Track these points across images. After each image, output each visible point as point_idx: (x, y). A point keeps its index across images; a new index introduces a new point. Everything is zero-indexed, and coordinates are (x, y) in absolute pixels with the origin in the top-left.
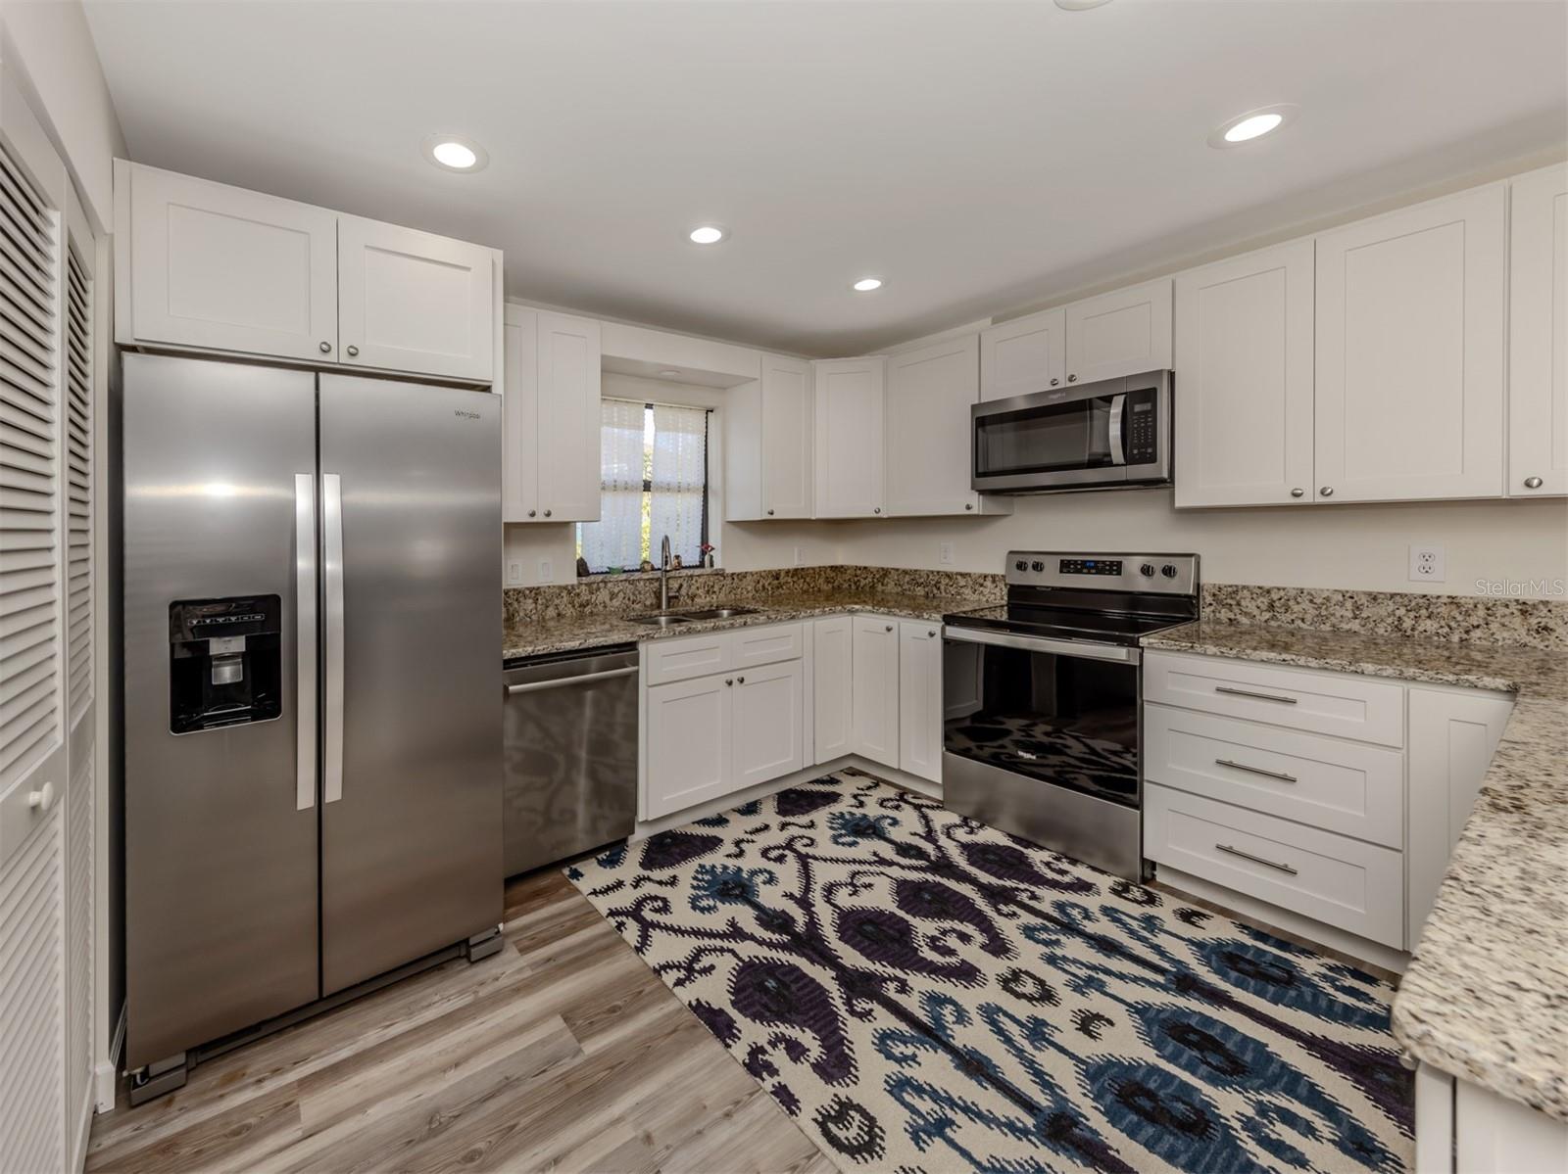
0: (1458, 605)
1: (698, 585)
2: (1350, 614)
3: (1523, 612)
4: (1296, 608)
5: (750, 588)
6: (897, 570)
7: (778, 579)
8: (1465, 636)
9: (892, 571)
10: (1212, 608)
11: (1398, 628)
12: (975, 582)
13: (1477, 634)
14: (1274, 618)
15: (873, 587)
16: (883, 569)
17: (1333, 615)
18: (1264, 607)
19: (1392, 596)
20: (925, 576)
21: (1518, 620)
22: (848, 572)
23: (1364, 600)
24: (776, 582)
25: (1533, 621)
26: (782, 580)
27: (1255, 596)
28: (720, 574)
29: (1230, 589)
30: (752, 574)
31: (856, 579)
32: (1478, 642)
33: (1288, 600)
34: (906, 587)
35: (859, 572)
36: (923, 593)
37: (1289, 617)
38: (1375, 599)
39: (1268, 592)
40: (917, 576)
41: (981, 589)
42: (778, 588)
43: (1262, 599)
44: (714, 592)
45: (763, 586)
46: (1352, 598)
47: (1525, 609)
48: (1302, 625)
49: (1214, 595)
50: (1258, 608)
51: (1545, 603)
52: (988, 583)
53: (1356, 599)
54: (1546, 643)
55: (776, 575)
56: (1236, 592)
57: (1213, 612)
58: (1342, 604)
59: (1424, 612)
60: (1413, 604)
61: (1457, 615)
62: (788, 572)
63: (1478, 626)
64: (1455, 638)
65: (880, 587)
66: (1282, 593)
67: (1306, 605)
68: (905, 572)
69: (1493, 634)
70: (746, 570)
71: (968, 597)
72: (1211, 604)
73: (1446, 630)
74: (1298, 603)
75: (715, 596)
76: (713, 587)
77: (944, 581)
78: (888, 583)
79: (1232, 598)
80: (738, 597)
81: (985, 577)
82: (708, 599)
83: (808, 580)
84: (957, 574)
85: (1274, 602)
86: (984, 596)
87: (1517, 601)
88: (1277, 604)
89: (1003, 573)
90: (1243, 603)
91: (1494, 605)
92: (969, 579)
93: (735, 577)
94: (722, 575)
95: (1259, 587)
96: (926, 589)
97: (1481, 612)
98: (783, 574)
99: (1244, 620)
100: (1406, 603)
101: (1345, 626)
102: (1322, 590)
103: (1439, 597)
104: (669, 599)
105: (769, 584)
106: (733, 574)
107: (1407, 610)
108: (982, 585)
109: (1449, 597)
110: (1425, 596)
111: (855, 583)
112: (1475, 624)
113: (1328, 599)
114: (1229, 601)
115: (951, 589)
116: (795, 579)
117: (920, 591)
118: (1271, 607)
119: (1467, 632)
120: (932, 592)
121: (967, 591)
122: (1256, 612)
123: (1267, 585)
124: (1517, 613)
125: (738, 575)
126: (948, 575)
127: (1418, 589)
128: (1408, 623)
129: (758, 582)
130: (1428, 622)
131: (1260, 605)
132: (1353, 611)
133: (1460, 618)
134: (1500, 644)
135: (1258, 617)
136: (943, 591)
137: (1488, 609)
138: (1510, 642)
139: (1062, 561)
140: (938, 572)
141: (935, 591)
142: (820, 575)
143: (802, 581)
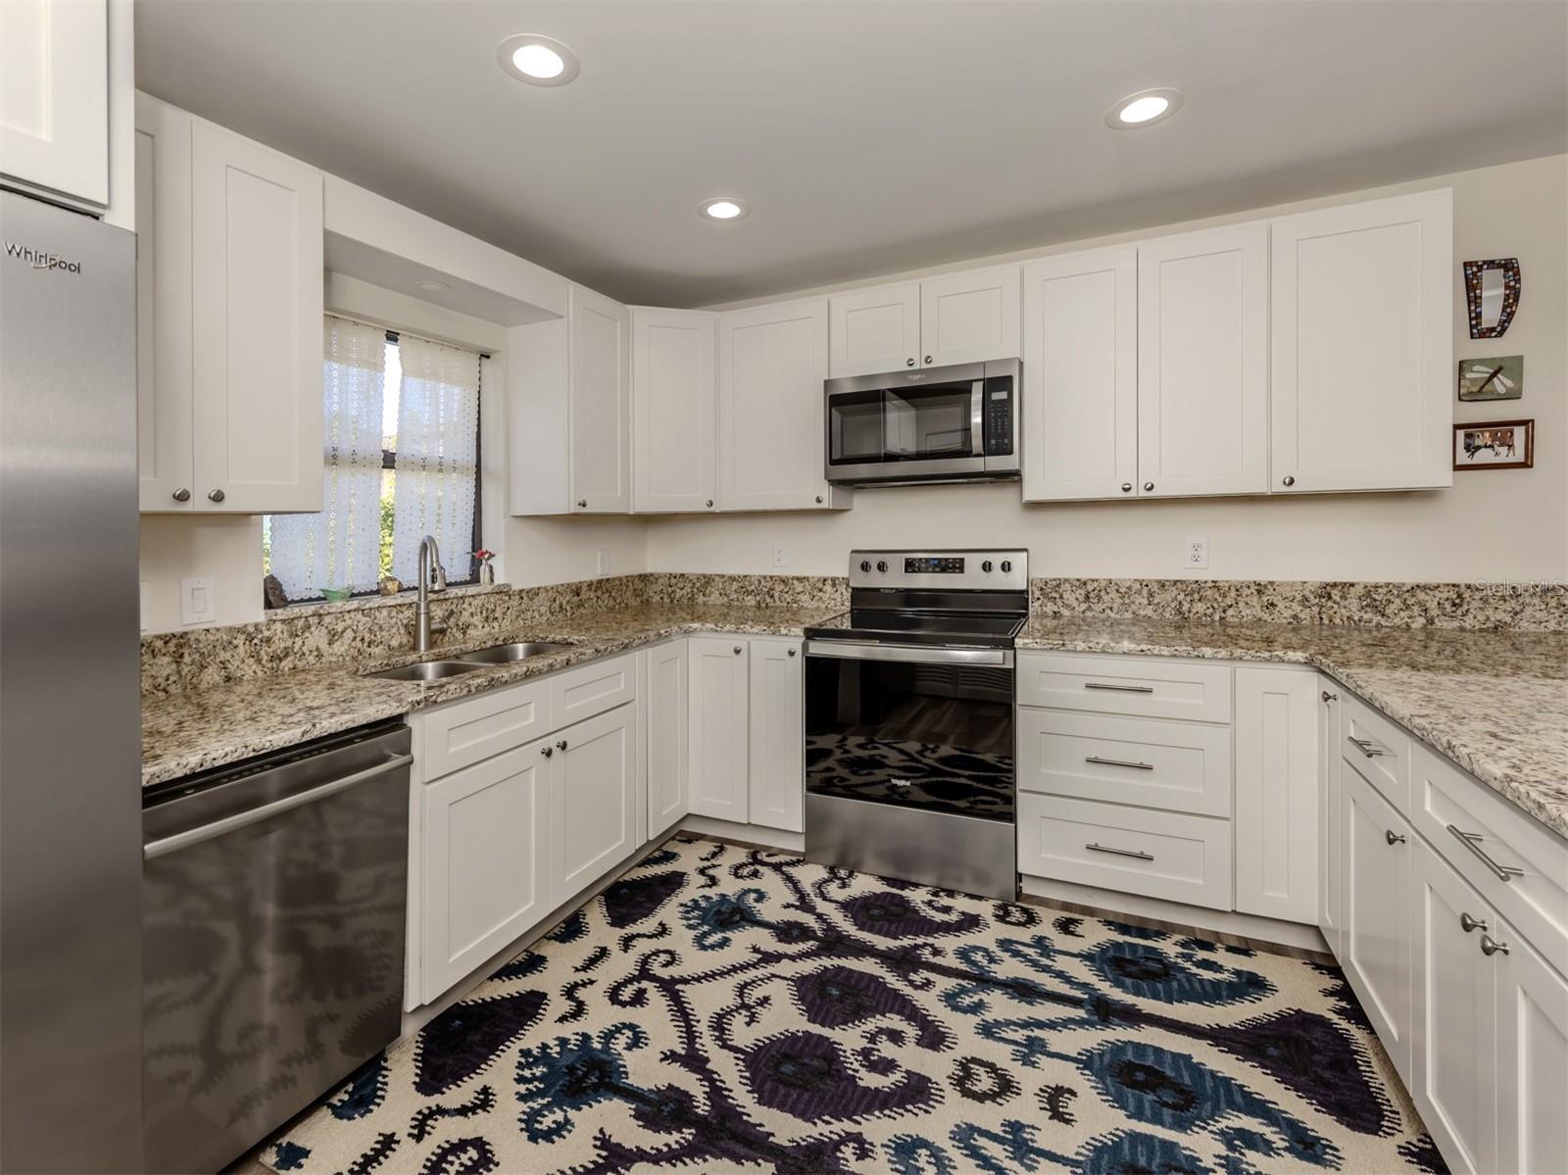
0: (1219, 588)
1: (473, 610)
2: (1145, 602)
3: (1259, 591)
4: (1106, 598)
5: (543, 609)
6: (723, 576)
7: (578, 595)
8: (1223, 615)
9: (717, 579)
10: (1040, 602)
11: (1179, 612)
12: (814, 587)
13: (1230, 612)
14: (1089, 608)
15: (692, 598)
16: (705, 576)
17: (1133, 602)
18: (1081, 599)
19: (1176, 582)
20: (757, 582)
21: (1255, 598)
22: (660, 581)
23: (1155, 588)
24: (576, 599)
25: (1265, 599)
26: (583, 596)
27: (1074, 588)
28: (503, 592)
29: (1054, 583)
30: (545, 590)
31: (670, 590)
32: (1231, 620)
33: (1100, 591)
34: (734, 596)
35: (673, 581)
36: (753, 603)
37: (1101, 606)
38: (1163, 586)
39: (1085, 584)
40: (746, 583)
41: (820, 594)
42: (579, 607)
43: (1080, 591)
44: (497, 619)
45: (561, 606)
46: (1147, 586)
47: (1260, 589)
48: (1112, 615)
49: (1042, 589)
50: (1077, 599)
51: (1272, 583)
52: (828, 588)
53: (1150, 587)
54: (1272, 617)
55: (576, 591)
56: (1058, 585)
57: (1041, 606)
58: (1139, 592)
59: (1196, 596)
60: (1189, 589)
61: (1218, 597)
62: (590, 585)
63: (1231, 606)
64: (1217, 618)
65: (701, 599)
66: (1095, 584)
67: (1114, 594)
68: (732, 579)
69: (1240, 612)
70: (537, 586)
71: (805, 605)
72: (1039, 599)
73: (1211, 610)
74: (1108, 593)
75: (496, 624)
76: (493, 610)
77: (779, 587)
78: (711, 593)
79: (1056, 591)
80: (528, 622)
81: (825, 580)
82: (487, 629)
83: (613, 594)
84: (793, 578)
85: (1089, 593)
86: (824, 602)
87: (1255, 582)
88: (1092, 595)
89: (846, 575)
90: (1065, 596)
91: (1241, 587)
92: (807, 584)
93: (524, 595)
94: (506, 593)
95: (1078, 580)
96: (758, 598)
97: (1233, 593)
98: (584, 588)
99: (1066, 612)
100: (1185, 588)
101: (1143, 613)
102: (1125, 580)
103: (1206, 582)
104: (431, 633)
105: (568, 602)
106: (521, 591)
107: (1186, 595)
108: (821, 590)
109: (1213, 582)
110: (1197, 582)
111: (670, 596)
112: (1229, 604)
113: (1129, 588)
114: (1054, 595)
115: (786, 596)
116: (599, 593)
117: (751, 601)
118: (1087, 597)
119: (1224, 611)
120: (765, 600)
121: (804, 598)
122: (1075, 604)
123: (1084, 577)
124: (1255, 593)
125: (528, 592)
126: (784, 581)
127: (1191, 576)
128: (1185, 608)
129: (555, 601)
130: (1200, 604)
131: (1078, 596)
132: (1148, 598)
133: (1220, 600)
134: (1245, 619)
135: (1077, 609)
136: (777, 600)
137: (1237, 590)
138: (1250, 617)
139: (907, 560)
140: (771, 577)
141: (768, 600)
142: (627, 586)
143: (607, 595)
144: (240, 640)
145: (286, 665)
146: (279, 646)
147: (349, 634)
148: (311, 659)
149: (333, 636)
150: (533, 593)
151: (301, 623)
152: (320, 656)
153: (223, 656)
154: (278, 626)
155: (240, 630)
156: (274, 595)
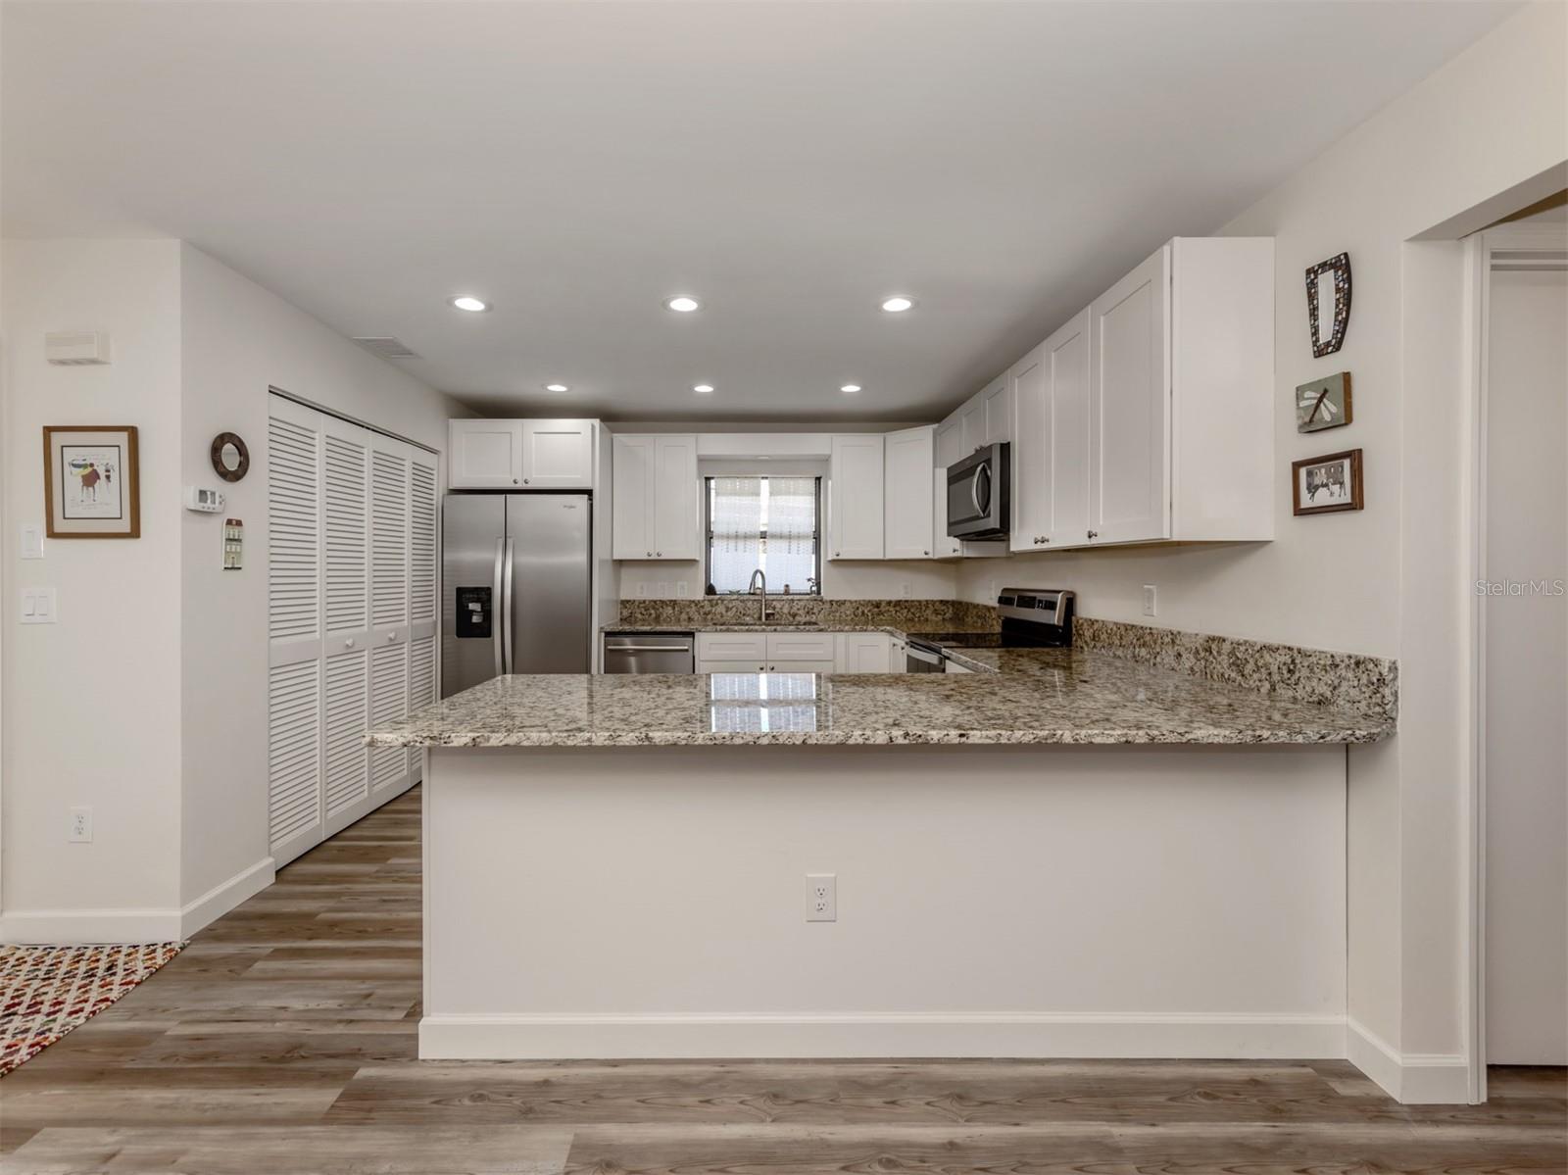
1: (801, 607)
5: (848, 612)
7: (878, 607)
9: (970, 605)
24: (876, 610)
26: (883, 609)
30: (851, 602)
34: (974, 619)
40: (979, 610)
42: (879, 615)
44: (813, 613)
45: (863, 612)
47: (1190, 639)
55: (878, 605)
62: (889, 603)
65: (966, 619)
68: (974, 606)
70: (843, 599)
75: (814, 616)
76: (812, 609)
78: (969, 615)
80: (839, 618)
82: (808, 618)
83: (912, 610)
98: (883, 604)
104: (768, 615)
105: (869, 611)
106: (831, 601)
116: (898, 608)
125: (837, 602)
129: (858, 608)
142: (927, 607)
143: (906, 610)
144: (693, 605)
145: (709, 617)
146: (707, 609)
147: (734, 609)
148: (719, 617)
149: (728, 609)
150: (841, 603)
151: (715, 602)
152: (722, 617)
153: (688, 610)
154: (706, 602)
155: (693, 601)
156: (710, 590)
